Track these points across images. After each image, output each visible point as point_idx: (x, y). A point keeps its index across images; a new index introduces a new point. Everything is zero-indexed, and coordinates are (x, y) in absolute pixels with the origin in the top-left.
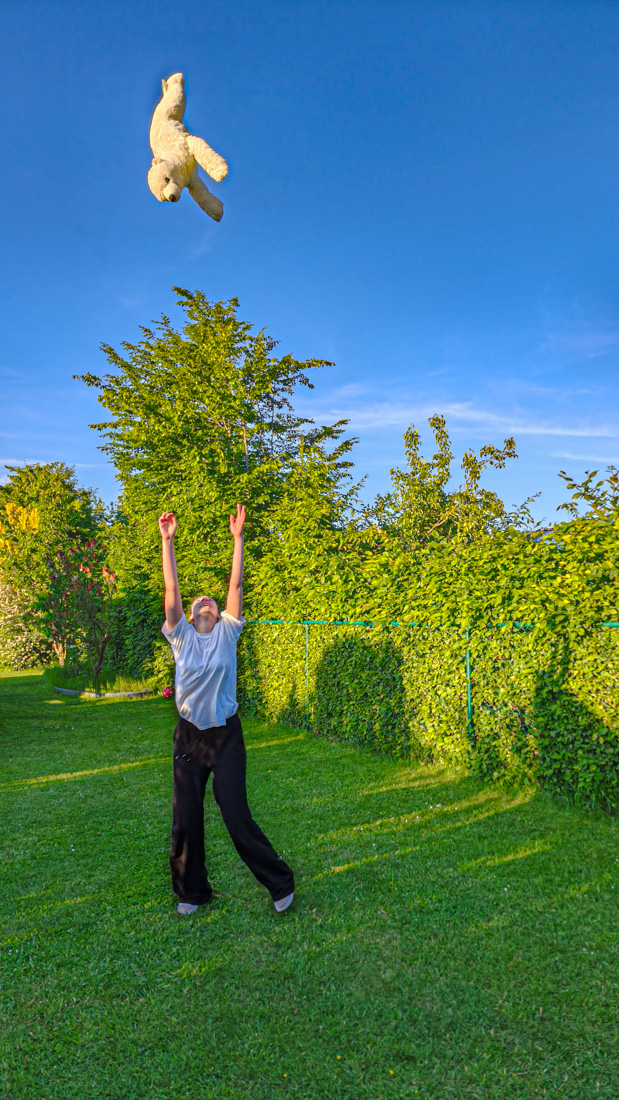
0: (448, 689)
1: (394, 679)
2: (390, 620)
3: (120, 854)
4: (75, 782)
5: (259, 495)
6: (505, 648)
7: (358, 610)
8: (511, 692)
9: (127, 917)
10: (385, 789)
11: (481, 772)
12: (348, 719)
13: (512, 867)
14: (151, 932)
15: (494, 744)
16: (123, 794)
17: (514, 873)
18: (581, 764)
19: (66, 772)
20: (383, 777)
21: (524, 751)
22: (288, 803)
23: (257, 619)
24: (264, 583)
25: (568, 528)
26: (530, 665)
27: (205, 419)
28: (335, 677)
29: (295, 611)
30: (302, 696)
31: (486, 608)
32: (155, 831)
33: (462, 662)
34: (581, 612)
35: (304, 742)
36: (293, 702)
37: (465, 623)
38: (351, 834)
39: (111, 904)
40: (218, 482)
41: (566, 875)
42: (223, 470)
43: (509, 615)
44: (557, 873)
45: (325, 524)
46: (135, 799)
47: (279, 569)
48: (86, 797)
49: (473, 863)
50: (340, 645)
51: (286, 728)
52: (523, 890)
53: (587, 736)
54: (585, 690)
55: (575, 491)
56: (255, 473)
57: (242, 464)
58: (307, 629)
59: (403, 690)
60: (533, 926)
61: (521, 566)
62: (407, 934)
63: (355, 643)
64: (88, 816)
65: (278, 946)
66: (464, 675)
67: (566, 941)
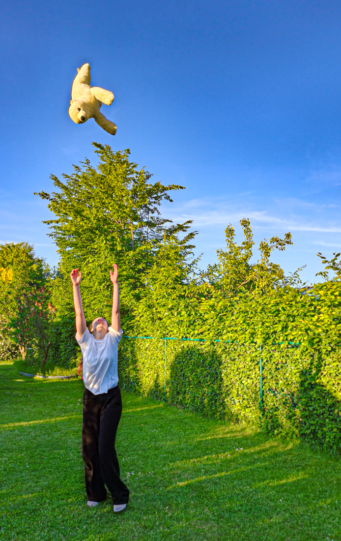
0: (248, 380)
1: (217, 373)
2: (215, 338)
3: (54, 470)
4: (30, 427)
5: (139, 264)
6: (283, 357)
7: (196, 332)
8: (286, 383)
9: (58, 507)
10: (210, 438)
11: (267, 430)
12: (189, 396)
13: (285, 487)
14: (72, 516)
15: (275, 413)
16: (57, 435)
17: (286, 490)
18: (328, 427)
19: (25, 421)
20: (209, 431)
21: (293, 418)
22: (153, 444)
23: (137, 336)
24: (141, 315)
25: (322, 287)
26: (298, 367)
27: (109, 219)
28: (181, 371)
29: (159, 332)
30: (162, 382)
31: (272, 333)
32: (75, 457)
33: (257, 364)
34: (329, 337)
35: (162, 409)
36: (157, 385)
37: (259, 341)
38: (190, 464)
39: (49, 499)
40: (116, 256)
41: (317, 493)
42: (119, 248)
43: (285, 337)
44: (312, 492)
45: (178, 281)
46: (64, 438)
47: (150, 307)
48: (36, 436)
49: (262, 484)
50: (185, 352)
51: (152, 400)
52: (292, 501)
53: (331, 411)
54: (331, 383)
55: (327, 264)
56: (137, 250)
57: (130, 245)
58: (166, 342)
59: (222, 380)
60: (297, 523)
61: (294, 309)
62: (221, 524)
63: (194, 352)
64: (37, 447)
65: (145, 527)
66: (258, 372)
67: (317, 532)
